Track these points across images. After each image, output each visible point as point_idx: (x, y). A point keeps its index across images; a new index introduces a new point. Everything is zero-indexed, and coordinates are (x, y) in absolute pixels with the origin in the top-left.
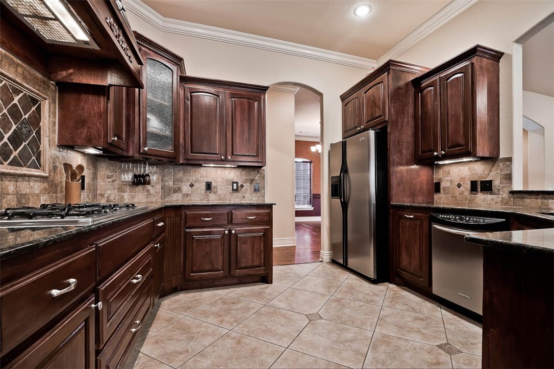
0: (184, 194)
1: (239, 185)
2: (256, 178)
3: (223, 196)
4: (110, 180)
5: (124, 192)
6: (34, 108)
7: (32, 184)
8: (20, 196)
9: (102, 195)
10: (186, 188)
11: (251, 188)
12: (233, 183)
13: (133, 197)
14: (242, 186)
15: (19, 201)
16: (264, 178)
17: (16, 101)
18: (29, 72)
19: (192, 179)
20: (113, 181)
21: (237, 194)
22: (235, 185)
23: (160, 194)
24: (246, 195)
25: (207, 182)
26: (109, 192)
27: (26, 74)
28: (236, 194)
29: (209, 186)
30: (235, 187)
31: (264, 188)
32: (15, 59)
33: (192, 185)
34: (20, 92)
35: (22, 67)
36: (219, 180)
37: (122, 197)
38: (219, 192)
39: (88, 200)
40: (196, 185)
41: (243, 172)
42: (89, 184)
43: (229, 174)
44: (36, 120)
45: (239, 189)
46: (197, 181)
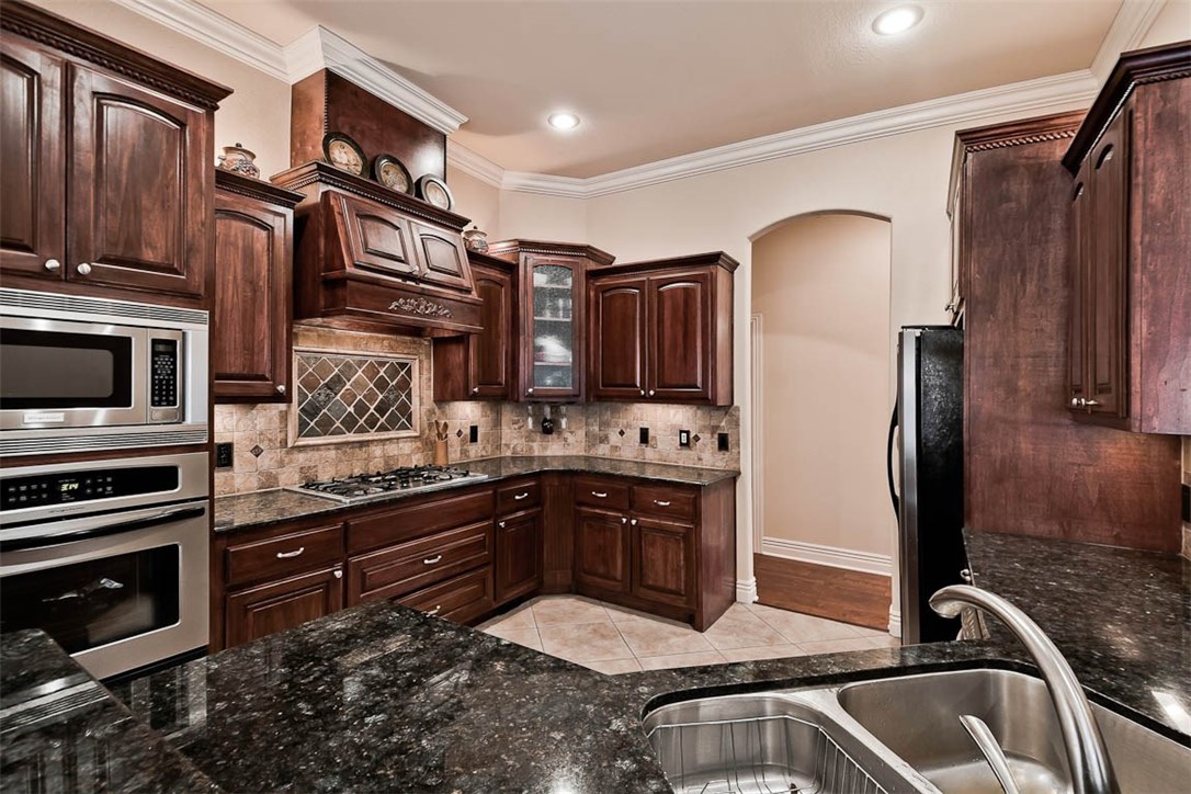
0: (612, 446)
1: (692, 436)
2: (723, 424)
3: (665, 455)
4: (516, 426)
5: (533, 441)
6: (403, 373)
7: (401, 445)
8: (387, 459)
9: (507, 446)
10: (614, 438)
11: (713, 443)
12: (681, 432)
13: (545, 448)
14: (697, 438)
15: (386, 463)
16: (737, 425)
17: (382, 373)
18: (396, 340)
19: (622, 422)
20: (520, 428)
21: (689, 452)
22: (684, 435)
23: (583, 444)
24: (703, 456)
25: (642, 429)
26: (515, 442)
27: (393, 343)
28: (685, 452)
29: (644, 436)
30: (684, 441)
31: (738, 445)
32: (380, 335)
33: (622, 433)
34: (386, 363)
35: (388, 339)
36: (660, 424)
37: (531, 448)
38: (660, 446)
39: (484, 453)
40: (628, 432)
41: (699, 412)
42: (485, 434)
43: (675, 415)
44: (405, 385)
45: (691, 444)
46: (629, 426)
